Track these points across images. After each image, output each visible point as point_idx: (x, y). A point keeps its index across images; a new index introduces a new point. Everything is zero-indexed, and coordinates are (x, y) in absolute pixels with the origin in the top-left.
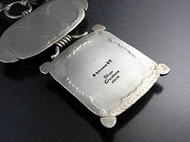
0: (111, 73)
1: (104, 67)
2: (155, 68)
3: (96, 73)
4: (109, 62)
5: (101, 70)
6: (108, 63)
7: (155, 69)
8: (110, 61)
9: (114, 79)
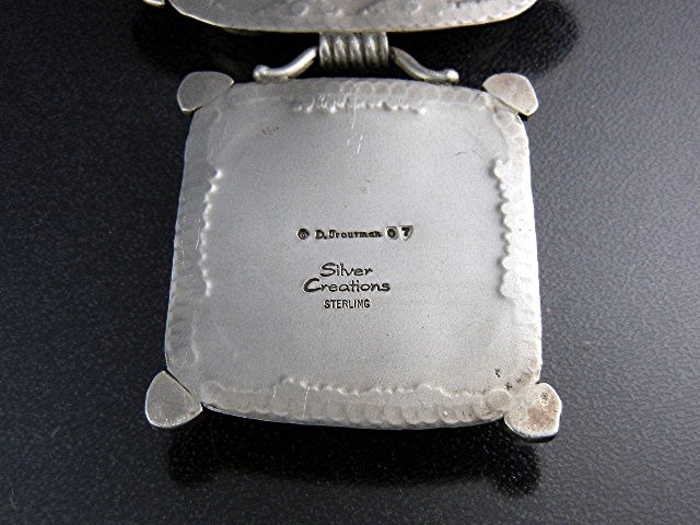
0: (358, 272)
1: (363, 234)
2: (513, 383)
3: (318, 231)
4: (401, 233)
5: (344, 235)
6: (392, 233)
7: (508, 387)
8: (406, 235)
9: (345, 295)
